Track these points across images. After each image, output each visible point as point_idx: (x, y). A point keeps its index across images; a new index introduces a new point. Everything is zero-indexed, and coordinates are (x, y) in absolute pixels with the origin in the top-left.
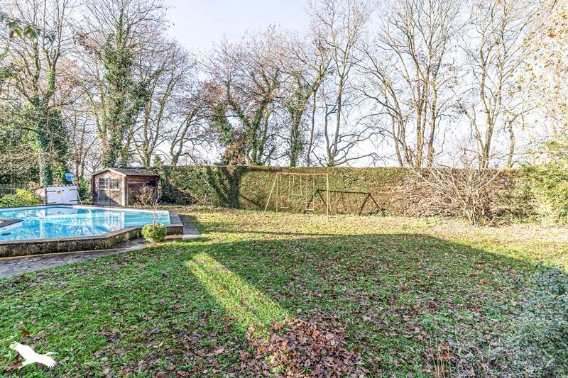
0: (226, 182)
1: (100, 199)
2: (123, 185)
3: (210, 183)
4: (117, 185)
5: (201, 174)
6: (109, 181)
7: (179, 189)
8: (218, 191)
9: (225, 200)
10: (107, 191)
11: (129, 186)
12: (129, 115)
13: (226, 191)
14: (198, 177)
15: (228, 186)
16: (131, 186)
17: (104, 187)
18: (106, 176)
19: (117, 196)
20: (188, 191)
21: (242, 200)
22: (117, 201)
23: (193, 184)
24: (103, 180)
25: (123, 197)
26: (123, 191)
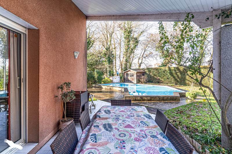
0: (179, 74)
1: (126, 81)
2: (135, 76)
3: (170, 74)
4: (133, 76)
5: (165, 70)
6: (130, 74)
7: (155, 77)
8: (174, 77)
9: (178, 81)
10: (129, 78)
11: (137, 76)
12: (132, 50)
13: (178, 77)
14: (164, 72)
15: (180, 76)
16: (138, 76)
17: (128, 76)
18: (129, 73)
19: (133, 80)
20: (159, 78)
21: (187, 82)
22: (133, 81)
23: (161, 75)
24: (128, 74)
25: (135, 80)
26: (135, 78)
